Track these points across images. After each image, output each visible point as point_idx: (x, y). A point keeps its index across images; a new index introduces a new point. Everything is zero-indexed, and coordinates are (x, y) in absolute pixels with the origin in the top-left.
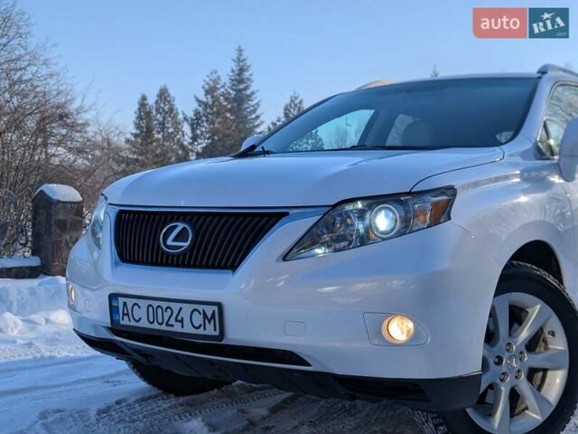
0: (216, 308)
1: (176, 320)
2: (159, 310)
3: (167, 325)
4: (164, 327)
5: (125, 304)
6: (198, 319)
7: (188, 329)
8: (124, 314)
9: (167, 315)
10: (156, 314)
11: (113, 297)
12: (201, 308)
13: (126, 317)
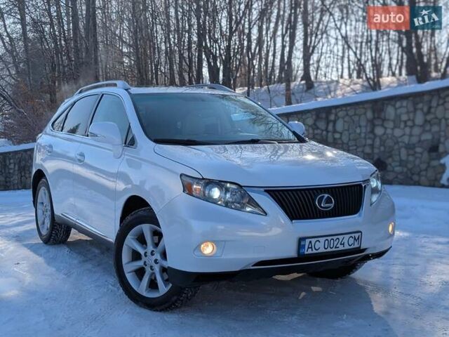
0: (360, 234)
1: (341, 244)
2: (332, 241)
3: (336, 247)
4: (334, 249)
5: (310, 242)
6: (351, 241)
7: (347, 247)
8: (308, 248)
9: (336, 243)
10: (330, 244)
11: (301, 240)
12: (353, 235)
13: (310, 250)
